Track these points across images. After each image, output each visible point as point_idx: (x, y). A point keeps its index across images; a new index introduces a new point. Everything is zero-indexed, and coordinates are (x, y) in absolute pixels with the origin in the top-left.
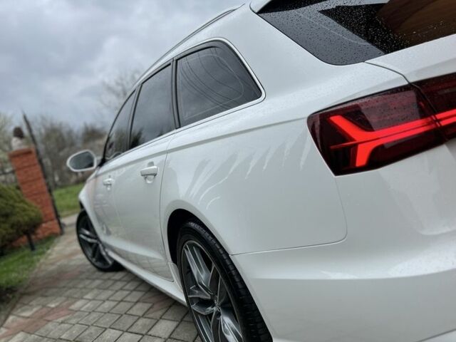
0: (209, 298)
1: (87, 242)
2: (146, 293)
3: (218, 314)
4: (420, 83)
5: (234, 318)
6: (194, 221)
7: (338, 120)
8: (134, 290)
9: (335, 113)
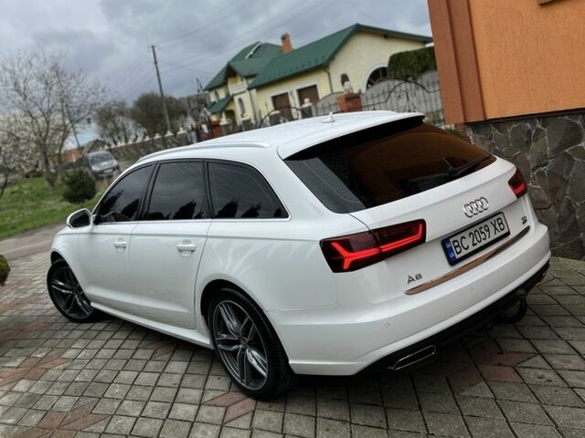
0: (237, 339)
1: (61, 292)
2: (142, 340)
3: (244, 350)
4: (375, 230)
5: (261, 351)
6: (228, 287)
7: (336, 245)
8: (127, 339)
9: (334, 241)
